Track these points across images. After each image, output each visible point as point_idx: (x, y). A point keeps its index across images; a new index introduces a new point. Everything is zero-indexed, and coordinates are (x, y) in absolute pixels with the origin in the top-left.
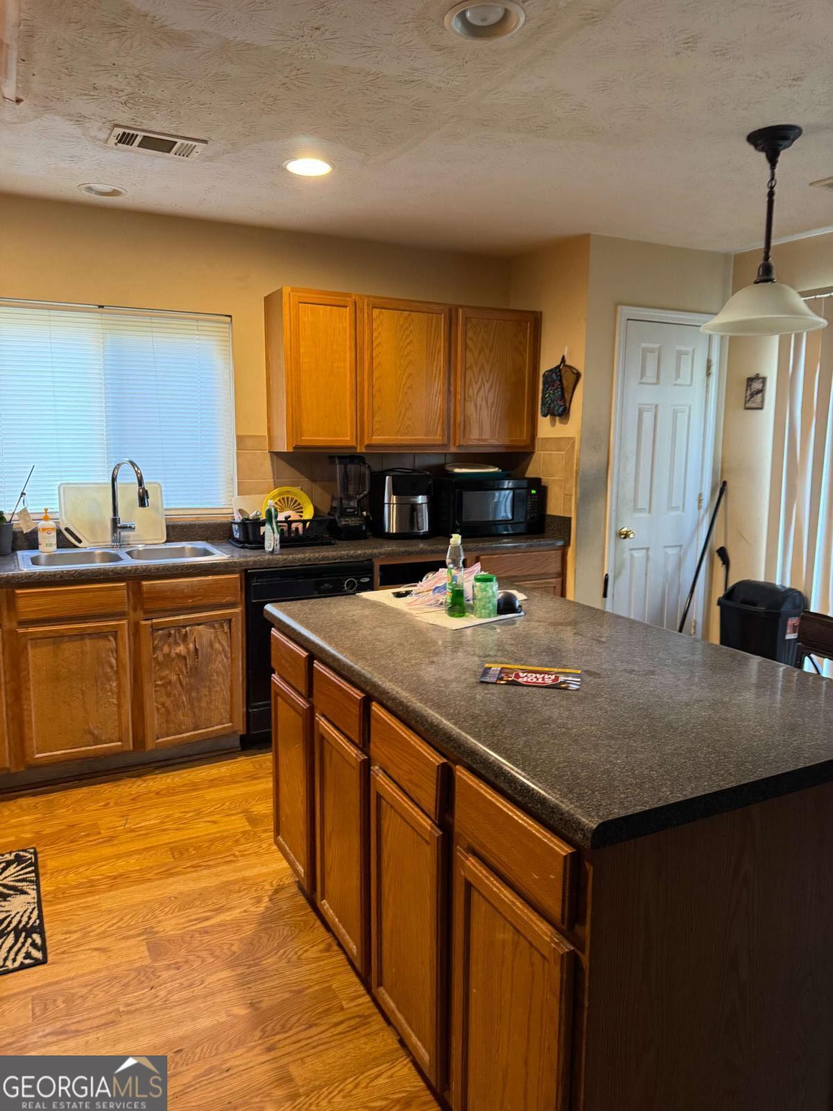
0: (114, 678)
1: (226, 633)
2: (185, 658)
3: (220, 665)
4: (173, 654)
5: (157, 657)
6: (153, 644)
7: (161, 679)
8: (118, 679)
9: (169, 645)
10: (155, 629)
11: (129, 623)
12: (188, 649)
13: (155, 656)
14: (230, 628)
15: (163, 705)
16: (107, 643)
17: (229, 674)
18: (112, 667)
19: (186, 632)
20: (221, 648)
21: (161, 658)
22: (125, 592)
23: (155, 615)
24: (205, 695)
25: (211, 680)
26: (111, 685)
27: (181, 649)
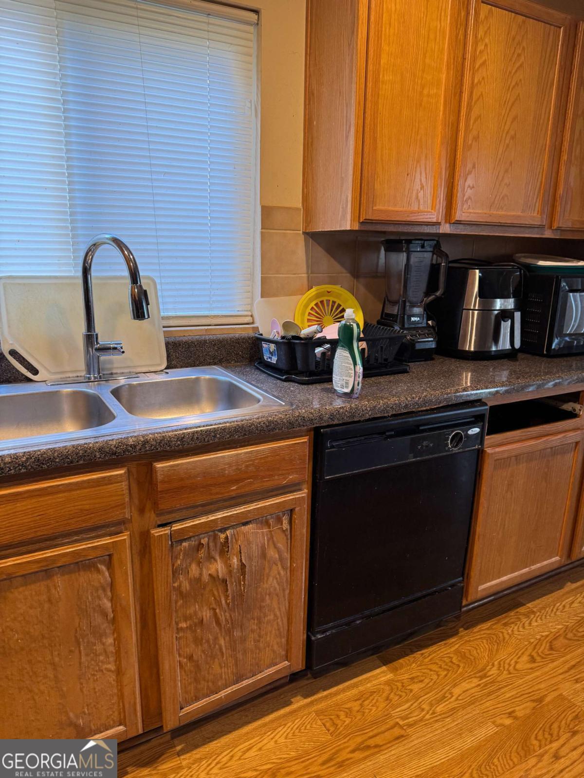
0: (108, 631)
1: (284, 531)
2: (224, 581)
3: (275, 581)
4: (206, 578)
5: (180, 586)
6: (173, 565)
7: (186, 618)
8: (116, 631)
9: (199, 563)
10: (177, 539)
11: (131, 536)
12: (229, 566)
13: (176, 585)
14: (290, 522)
15: (190, 658)
16: (95, 576)
17: (287, 592)
18: (105, 614)
19: (227, 538)
20: (277, 556)
21: (186, 586)
22: (124, 485)
23: (177, 516)
24: (253, 631)
25: (261, 608)
26: (104, 644)
27: (218, 567)
